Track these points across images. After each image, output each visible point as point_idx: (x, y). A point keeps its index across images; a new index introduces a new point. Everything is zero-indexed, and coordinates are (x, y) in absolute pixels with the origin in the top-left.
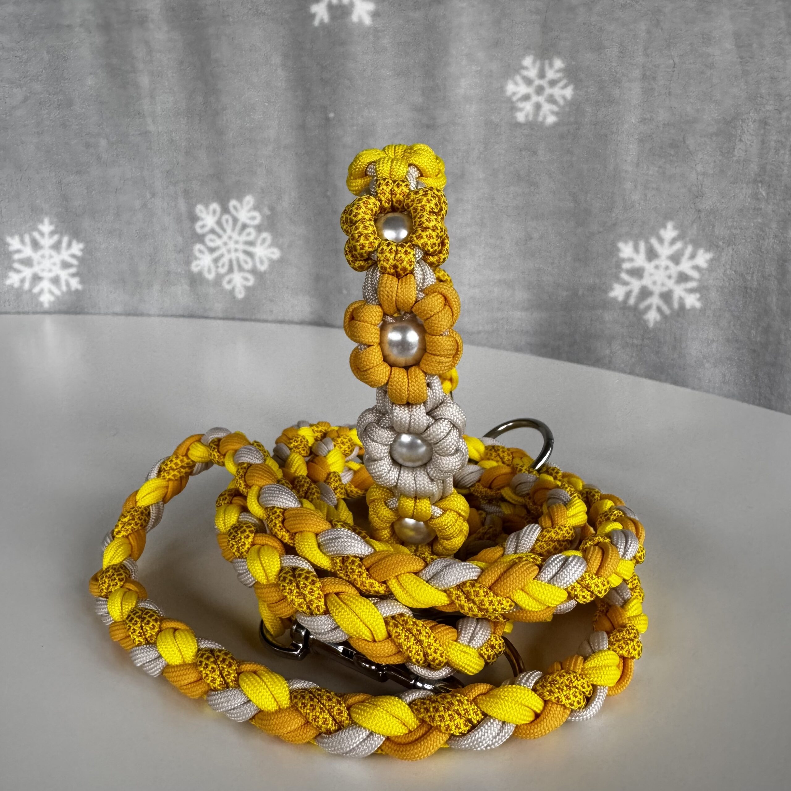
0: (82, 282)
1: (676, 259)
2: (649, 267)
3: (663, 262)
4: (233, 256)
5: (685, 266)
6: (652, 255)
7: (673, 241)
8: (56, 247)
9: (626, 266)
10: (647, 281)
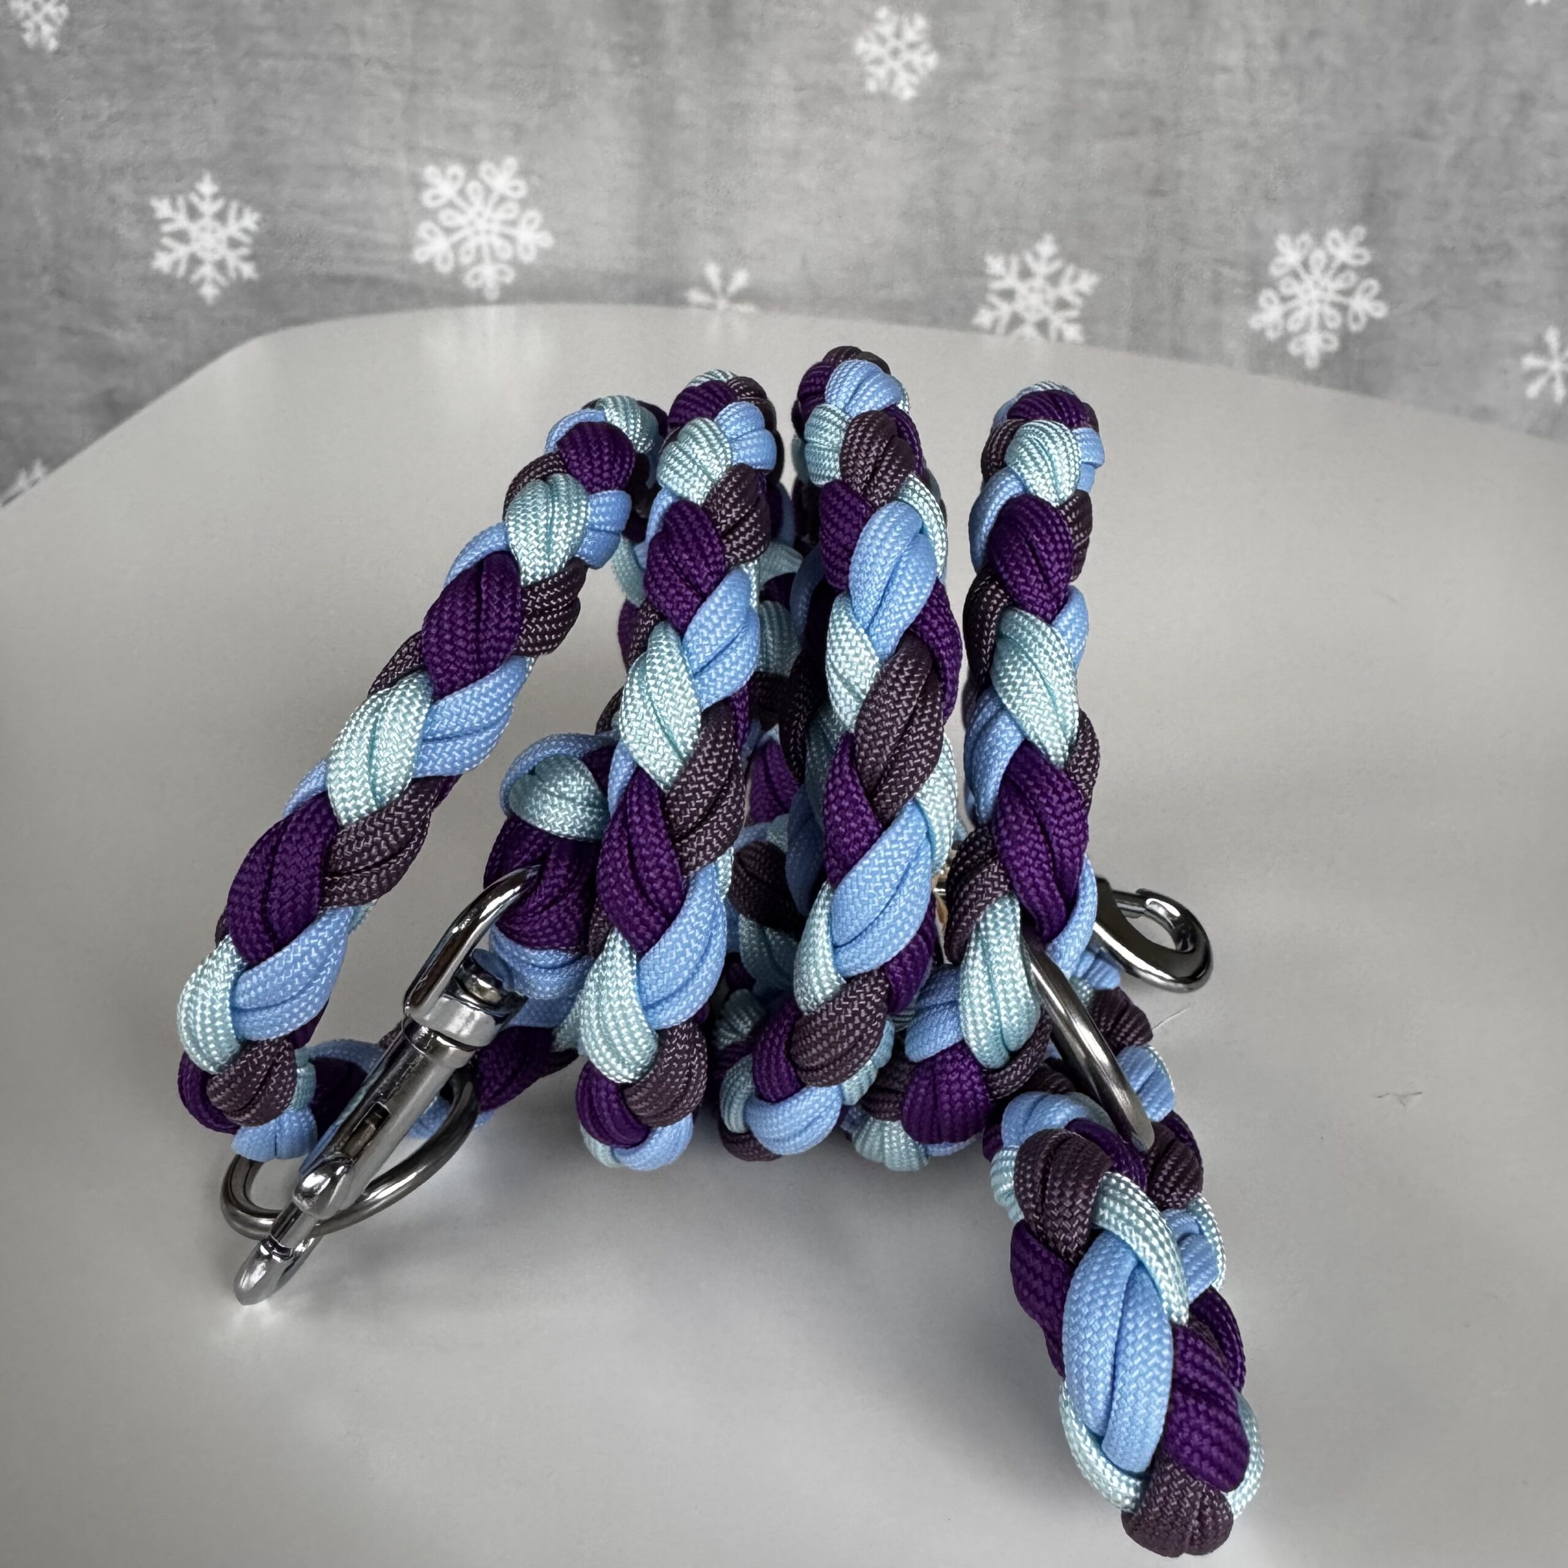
0: (259, 269)
1: (1054, 279)
2: (1021, 288)
3: (1038, 282)
4: (483, 240)
5: (1066, 290)
6: (1025, 274)
7: (1052, 259)
8: (221, 216)
9: (997, 285)
10: (1019, 306)
